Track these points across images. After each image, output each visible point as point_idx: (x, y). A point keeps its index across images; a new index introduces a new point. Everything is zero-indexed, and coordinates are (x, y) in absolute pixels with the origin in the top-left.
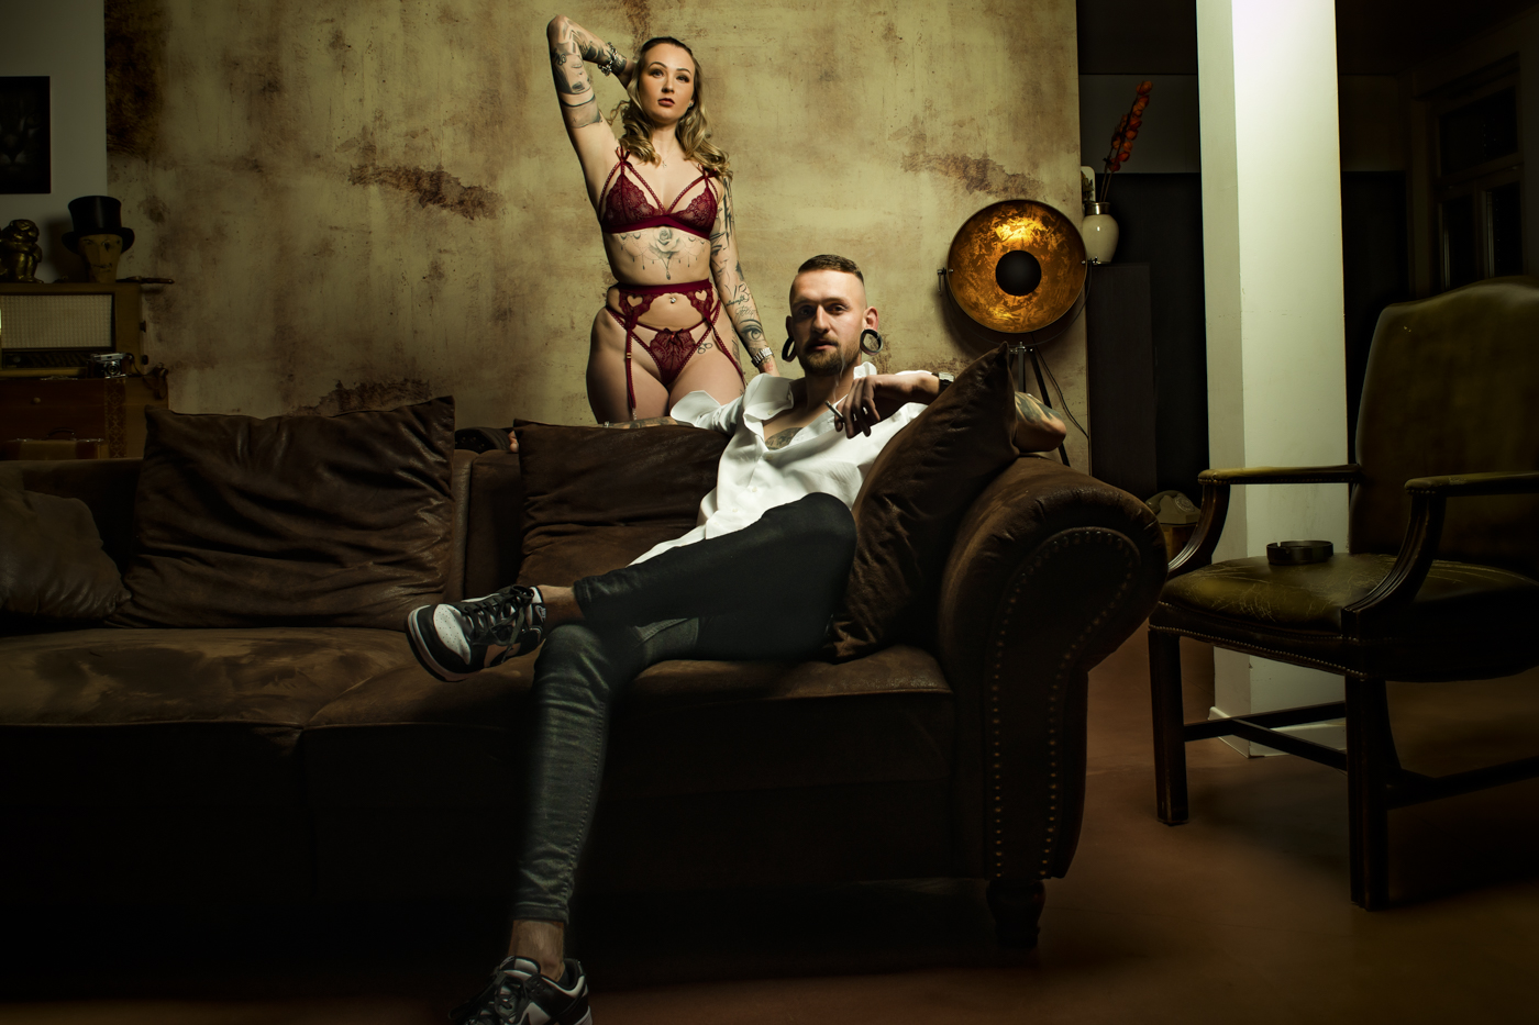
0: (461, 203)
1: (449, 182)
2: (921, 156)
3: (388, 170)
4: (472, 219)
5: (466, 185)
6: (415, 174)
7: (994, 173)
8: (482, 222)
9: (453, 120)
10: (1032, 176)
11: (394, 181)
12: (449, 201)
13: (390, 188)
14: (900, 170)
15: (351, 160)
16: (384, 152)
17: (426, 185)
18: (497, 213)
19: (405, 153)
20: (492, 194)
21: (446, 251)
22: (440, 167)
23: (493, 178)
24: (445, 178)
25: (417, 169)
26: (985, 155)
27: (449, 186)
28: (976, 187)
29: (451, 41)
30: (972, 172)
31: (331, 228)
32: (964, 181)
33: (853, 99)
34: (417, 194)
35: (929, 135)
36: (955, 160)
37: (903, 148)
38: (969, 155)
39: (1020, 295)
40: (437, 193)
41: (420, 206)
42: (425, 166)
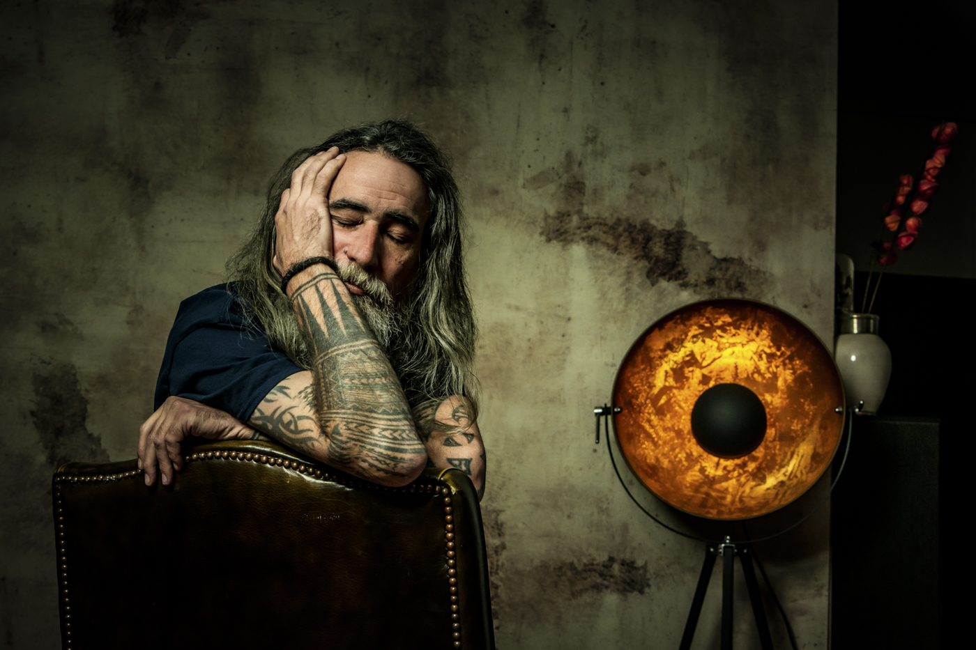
2: (575, 219)
7: (693, 254)
10: (755, 264)
14: (538, 238)
26: (680, 223)
28: (663, 275)
30: (658, 249)
32: (643, 264)
33: (468, 118)
35: (590, 184)
36: (630, 228)
37: (545, 203)
38: (653, 222)
39: (727, 459)
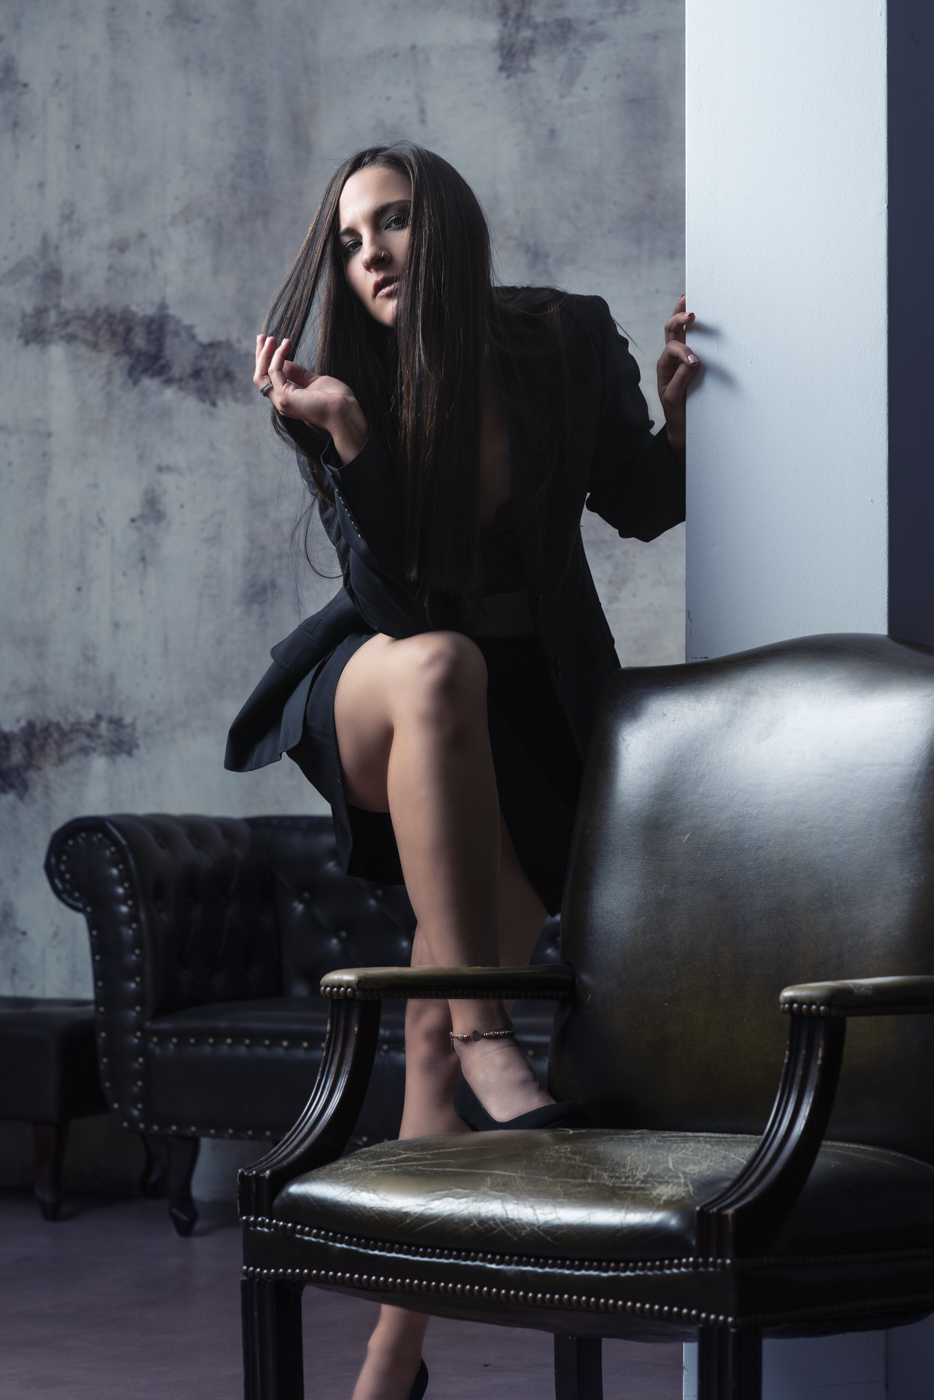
0: (197, 373)
1: (176, 334)
3: (79, 316)
4: (214, 404)
5: (205, 340)
6: (123, 320)
8: (229, 411)
9: (187, 214)
11: (89, 336)
12: (176, 371)
13: (83, 350)
15: (21, 299)
16: (75, 280)
17: (140, 341)
19: (108, 282)
21: (169, 469)
22: (163, 306)
24: (171, 327)
25: (126, 311)
27: (177, 341)
29: (187, 61)
34: (125, 360)
40: (156, 357)
41: (130, 383)
42: (138, 305)
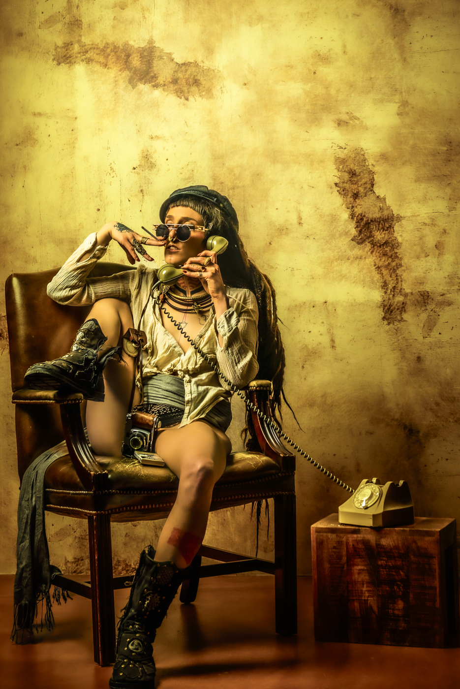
0: (175, 81)
1: (161, 58)
3: (94, 47)
4: (187, 99)
5: (180, 61)
6: (124, 50)
8: (197, 103)
11: (102, 59)
12: (161, 80)
13: (97, 68)
15: (54, 37)
16: (90, 26)
17: (136, 62)
18: (214, 91)
19: (113, 27)
20: (209, 69)
21: (157, 137)
22: (151, 42)
23: (210, 51)
24: (157, 54)
25: (126, 44)
27: (161, 62)
31: (35, 114)
34: (127, 73)
40: (148, 72)
41: (130, 86)
42: (135, 41)
